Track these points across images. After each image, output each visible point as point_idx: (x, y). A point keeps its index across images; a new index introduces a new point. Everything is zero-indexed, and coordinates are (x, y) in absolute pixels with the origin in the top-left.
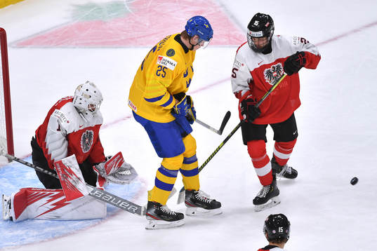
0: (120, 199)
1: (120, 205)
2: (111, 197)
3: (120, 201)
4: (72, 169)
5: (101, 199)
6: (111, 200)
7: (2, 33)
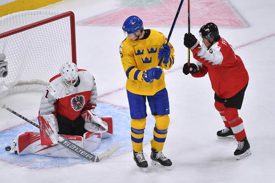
0: (81, 149)
1: (81, 153)
2: (75, 147)
3: (81, 151)
4: (49, 123)
5: (68, 147)
6: (75, 149)
7: (71, 15)
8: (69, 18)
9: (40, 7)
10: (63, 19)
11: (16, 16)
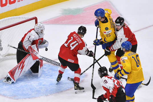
2: (49, 60)
3: (52, 62)
7: (36, 19)
8: (34, 20)
9: (21, 14)
10: (31, 21)
11: (7, 20)
